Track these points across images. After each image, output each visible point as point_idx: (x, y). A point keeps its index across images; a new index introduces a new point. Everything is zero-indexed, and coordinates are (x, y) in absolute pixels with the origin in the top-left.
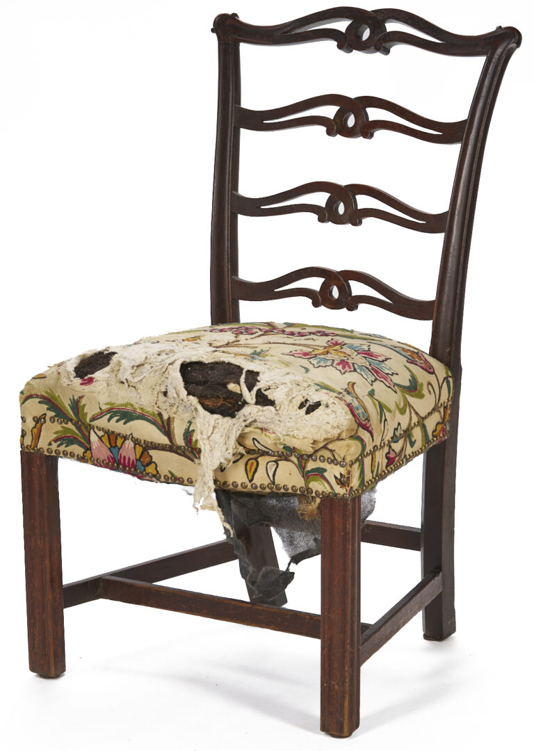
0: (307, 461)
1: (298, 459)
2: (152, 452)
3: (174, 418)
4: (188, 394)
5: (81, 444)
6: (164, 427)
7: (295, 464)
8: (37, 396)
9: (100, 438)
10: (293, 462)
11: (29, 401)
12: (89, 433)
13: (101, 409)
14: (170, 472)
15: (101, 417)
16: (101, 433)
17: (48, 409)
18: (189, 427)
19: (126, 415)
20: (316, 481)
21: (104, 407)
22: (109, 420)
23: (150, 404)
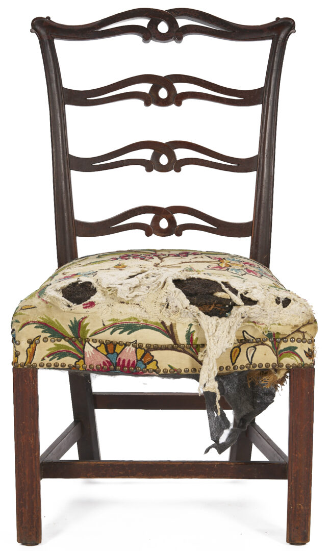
0: (280, 343)
1: (272, 342)
2: (153, 353)
3: (175, 324)
4: (191, 304)
5: (73, 355)
6: (167, 331)
7: (270, 347)
8: (34, 322)
9: (96, 348)
10: (267, 345)
11: (26, 327)
12: (84, 346)
13: (104, 325)
14: (169, 366)
15: (104, 331)
16: (95, 345)
17: (43, 332)
18: (190, 329)
19: (131, 327)
20: (289, 357)
21: (107, 323)
22: (112, 333)
23: (155, 315)
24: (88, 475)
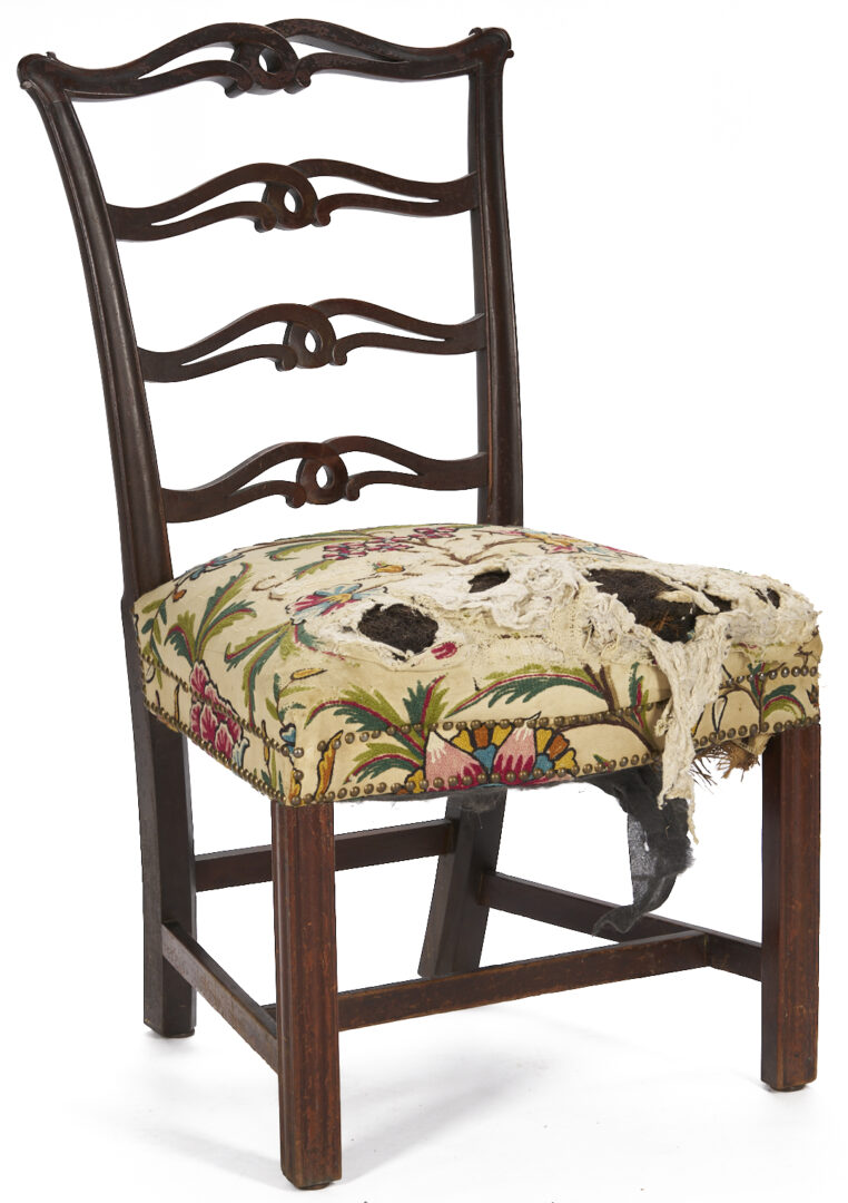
0: (764, 682)
1: (752, 683)
2: (568, 734)
3: (609, 668)
4: (637, 622)
5: (404, 764)
6: (597, 684)
7: (747, 692)
8: (334, 703)
9: (450, 742)
10: (745, 690)
11: (319, 715)
12: (427, 739)
13: (477, 689)
14: (596, 757)
15: (476, 702)
16: (448, 735)
17: (348, 722)
18: (634, 675)
19: (528, 686)
20: (781, 708)
21: (484, 685)
22: (491, 704)
23: (575, 653)
24: (353, 1022)
